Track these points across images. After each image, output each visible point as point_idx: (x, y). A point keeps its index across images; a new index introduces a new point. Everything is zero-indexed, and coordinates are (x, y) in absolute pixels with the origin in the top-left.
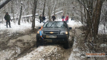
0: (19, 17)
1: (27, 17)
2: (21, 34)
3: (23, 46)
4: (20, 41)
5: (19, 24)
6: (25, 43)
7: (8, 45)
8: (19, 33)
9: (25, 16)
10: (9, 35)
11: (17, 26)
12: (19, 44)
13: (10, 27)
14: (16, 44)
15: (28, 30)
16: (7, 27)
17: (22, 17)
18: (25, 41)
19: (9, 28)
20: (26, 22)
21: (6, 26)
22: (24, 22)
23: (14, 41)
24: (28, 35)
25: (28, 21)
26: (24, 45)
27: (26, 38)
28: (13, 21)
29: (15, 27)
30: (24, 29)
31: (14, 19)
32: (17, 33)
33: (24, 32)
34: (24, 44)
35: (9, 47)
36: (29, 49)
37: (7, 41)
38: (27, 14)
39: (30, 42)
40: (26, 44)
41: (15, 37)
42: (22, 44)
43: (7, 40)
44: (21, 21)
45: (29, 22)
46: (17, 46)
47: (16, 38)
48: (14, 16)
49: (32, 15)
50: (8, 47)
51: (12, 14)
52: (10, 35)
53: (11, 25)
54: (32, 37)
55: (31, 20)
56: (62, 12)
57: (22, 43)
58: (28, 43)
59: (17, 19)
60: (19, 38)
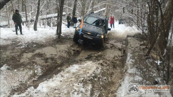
0: (35, 17)
1: (48, 19)
2: (40, 45)
3: (44, 64)
4: (40, 55)
5: (35, 29)
6: (47, 58)
7: (22, 61)
8: (36, 43)
9: (45, 17)
10: (21, 45)
11: (32, 33)
12: (38, 59)
13: (21, 34)
14: (33, 60)
15: (50, 39)
16: (17, 33)
17: (40, 17)
18: (48, 56)
19: (19, 36)
20: (46, 26)
21: (15, 32)
22: (42, 26)
23: (30, 55)
24: (52, 46)
25: (49, 24)
26: (46, 62)
27: (49, 51)
28: (25, 25)
29: (29, 34)
30: (44, 37)
31: (27, 21)
32: (33, 43)
33: (44, 42)
34: (46, 60)
35: (24, 65)
36: (55, 68)
37: (20, 56)
38: (48, 14)
39: (56, 57)
40: (49, 60)
41: (30, 50)
42: (43, 61)
43: (18, 53)
44: (38, 25)
45: (50, 27)
46: (36, 63)
47: (33, 51)
48: (26, 17)
49: (56, 15)
50: (21, 64)
51: (24, 13)
52: (23, 47)
53: (23, 31)
54: (58, 50)
55: (53, 24)
57: (43, 58)
58: (52, 59)
59: (32, 21)
60: (37, 51)
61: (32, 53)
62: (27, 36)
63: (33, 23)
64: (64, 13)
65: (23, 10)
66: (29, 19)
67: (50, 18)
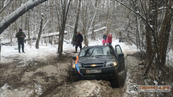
0: (37, 35)
1: (49, 37)
2: (41, 64)
3: (45, 83)
4: (41, 74)
5: (37, 47)
6: (48, 77)
7: (23, 80)
8: (37, 62)
9: (47, 35)
10: (23, 64)
11: (34, 51)
12: (39, 79)
13: (23, 51)
14: (34, 79)
15: (51, 57)
17: (42, 35)
18: (49, 75)
19: (22, 54)
20: (48, 44)
21: (18, 50)
22: (44, 44)
23: (31, 74)
24: (53, 64)
25: (50, 42)
26: (47, 81)
27: (50, 70)
28: (27, 42)
29: (31, 52)
30: (46, 55)
31: (29, 39)
32: (35, 62)
33: (46, 60)
34: (47, 79)
35: (24, 84)
36: (56, 87)
37: (21, 75)
38: (50, 32)
39: (57, 76)
40: (50, 79)
41: (31, 68)
42: (43, 80)
43: (20, 72)
44: (40, 43)
45: (52, 44)
46: (37, 83)
47: (34, 70)
48: (29, 35)
49: (58, 33)
50: (21, 83)
51: (27, 31)
52: (25, 65)
53: (25, 49)
54: (59, 68)
55: (55, 41)
56: (105, 29)
57: (43, 77)
58: (53, 78)
59: (34, 39)
60: (39, 70)
61: (33, 72)
62: (28, 54)
63: (35, 40)
64: (65, 32)
65: (26, 29)
66: (31, 37)
67: (52, 36)
